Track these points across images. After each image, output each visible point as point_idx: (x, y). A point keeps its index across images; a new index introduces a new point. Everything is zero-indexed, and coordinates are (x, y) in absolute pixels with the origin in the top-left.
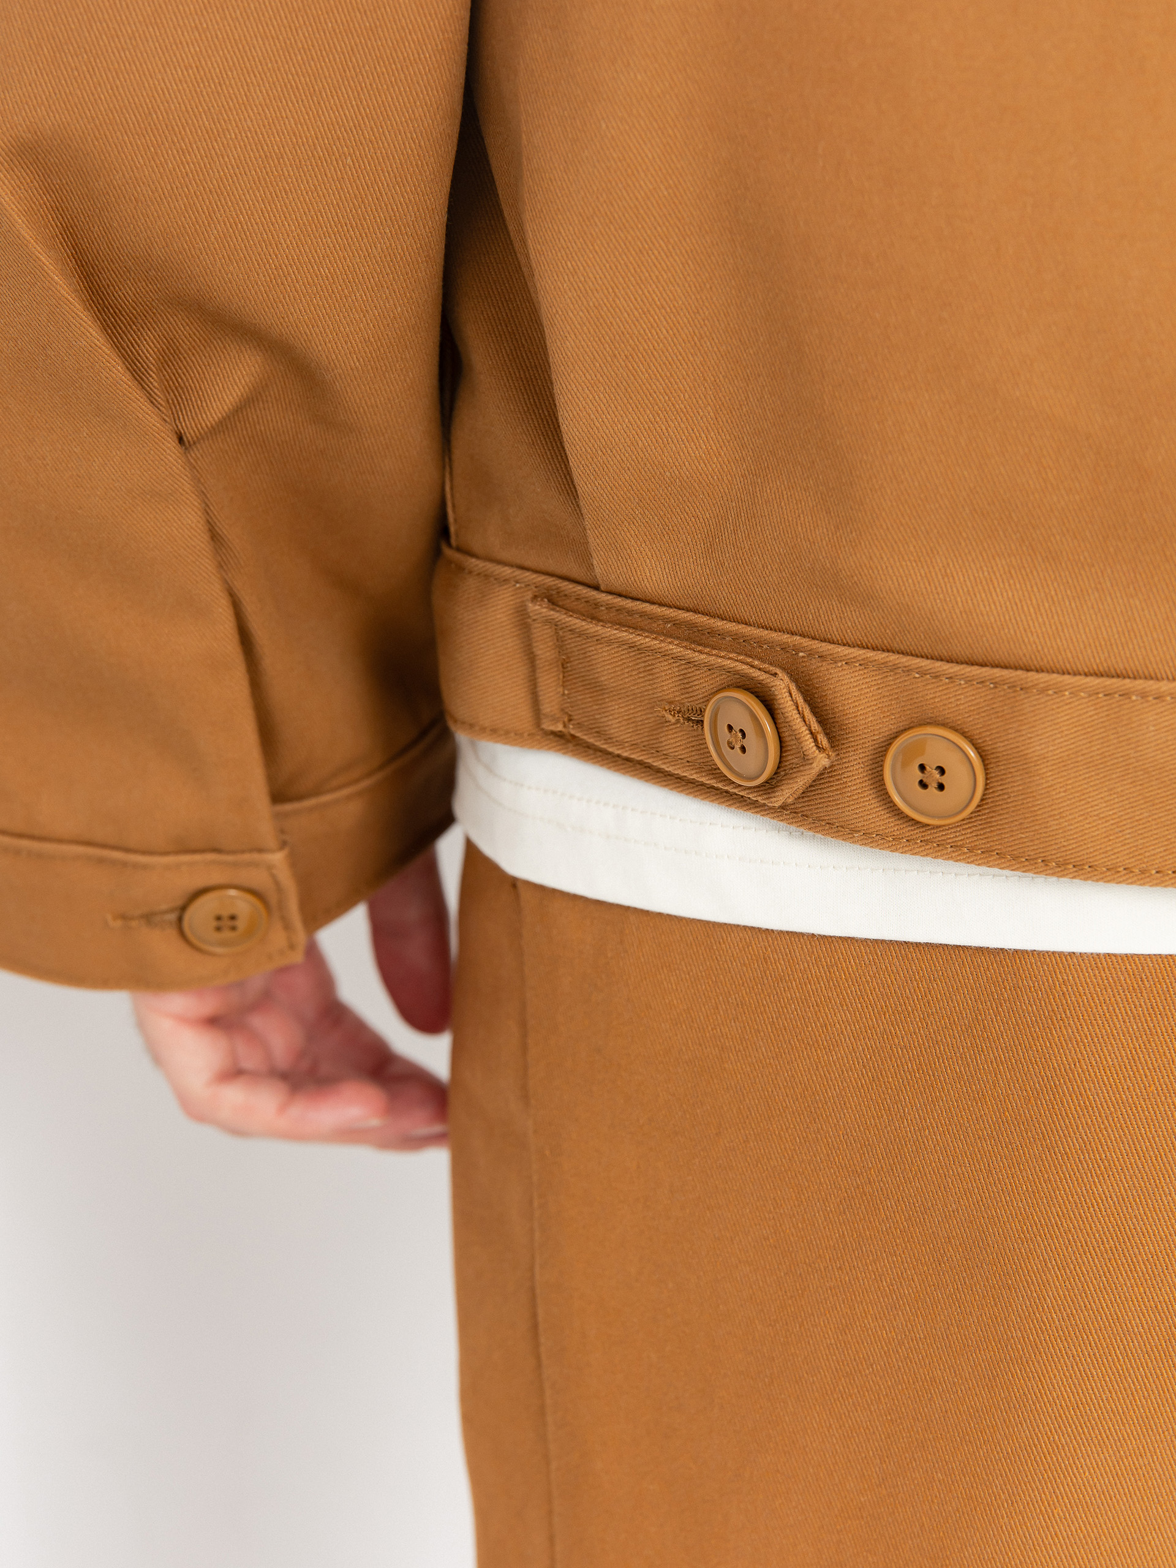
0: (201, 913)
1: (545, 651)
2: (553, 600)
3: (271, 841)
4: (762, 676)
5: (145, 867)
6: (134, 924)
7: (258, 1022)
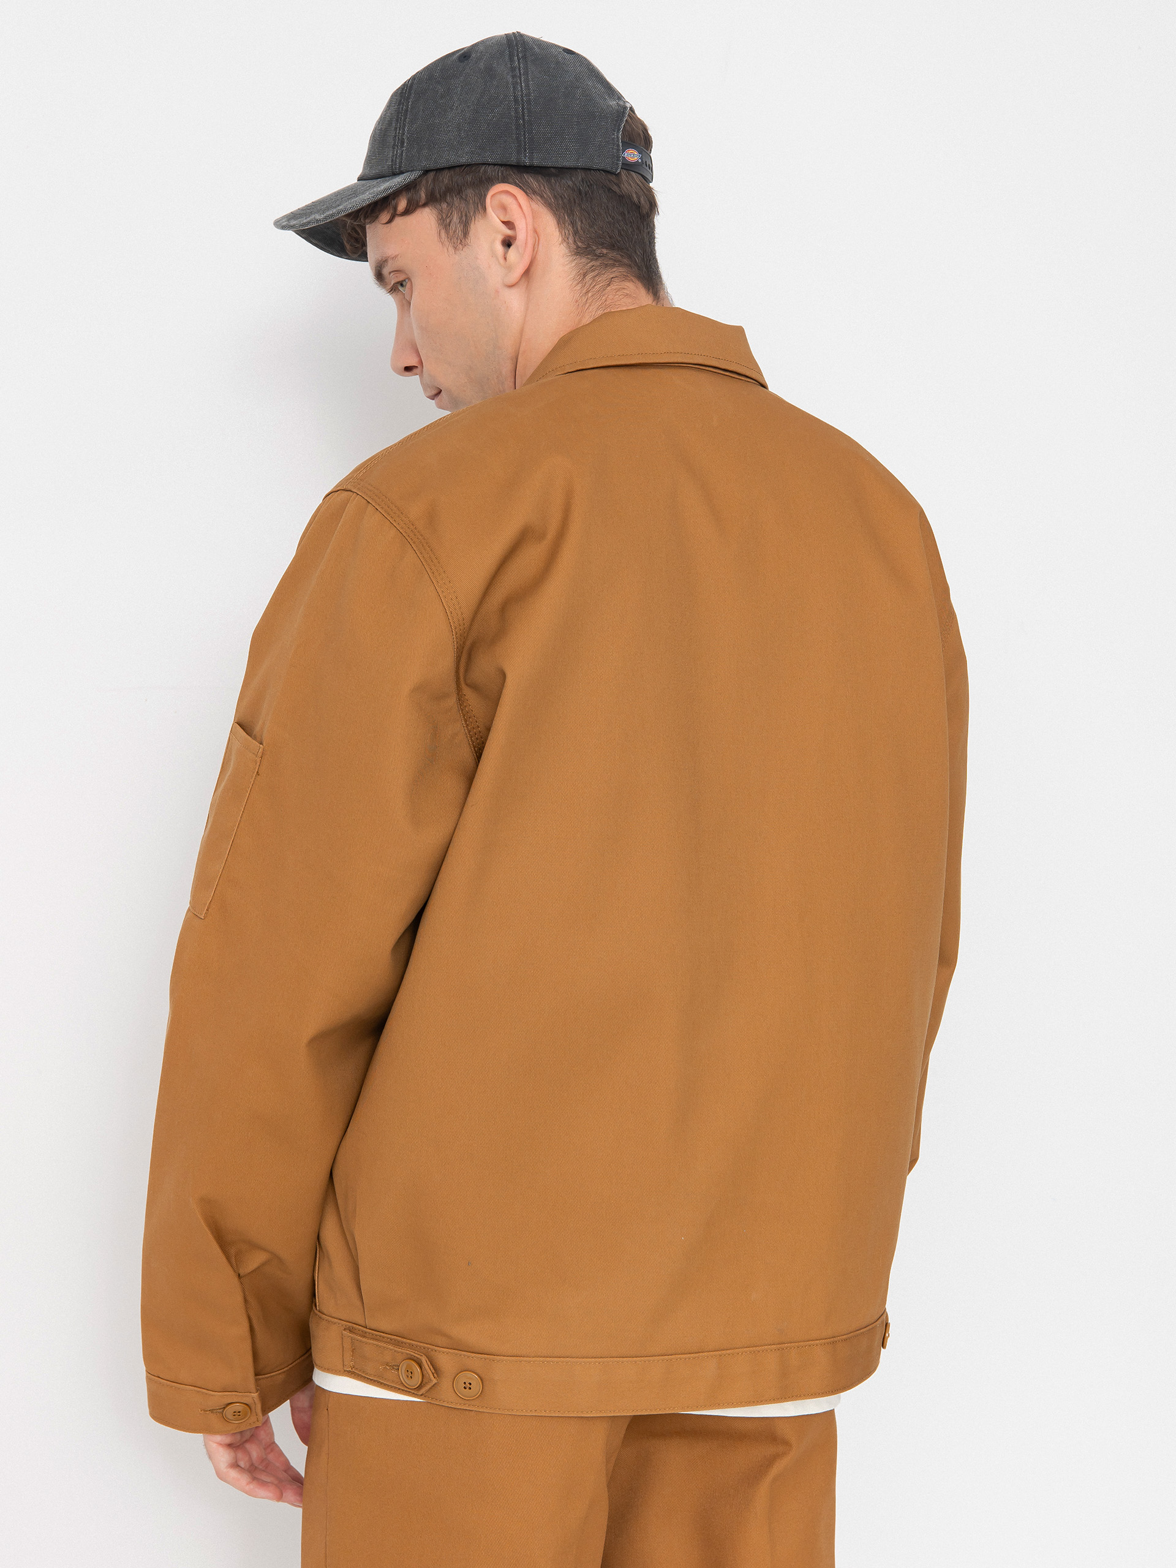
0: (229, 1411)
1: (348, 1345)
2: (351, 1330)
3: (254, 1390)
4: (419, 1356)
5: (215, 1395)
6: (208, 1412)
7: (248, 1446)
